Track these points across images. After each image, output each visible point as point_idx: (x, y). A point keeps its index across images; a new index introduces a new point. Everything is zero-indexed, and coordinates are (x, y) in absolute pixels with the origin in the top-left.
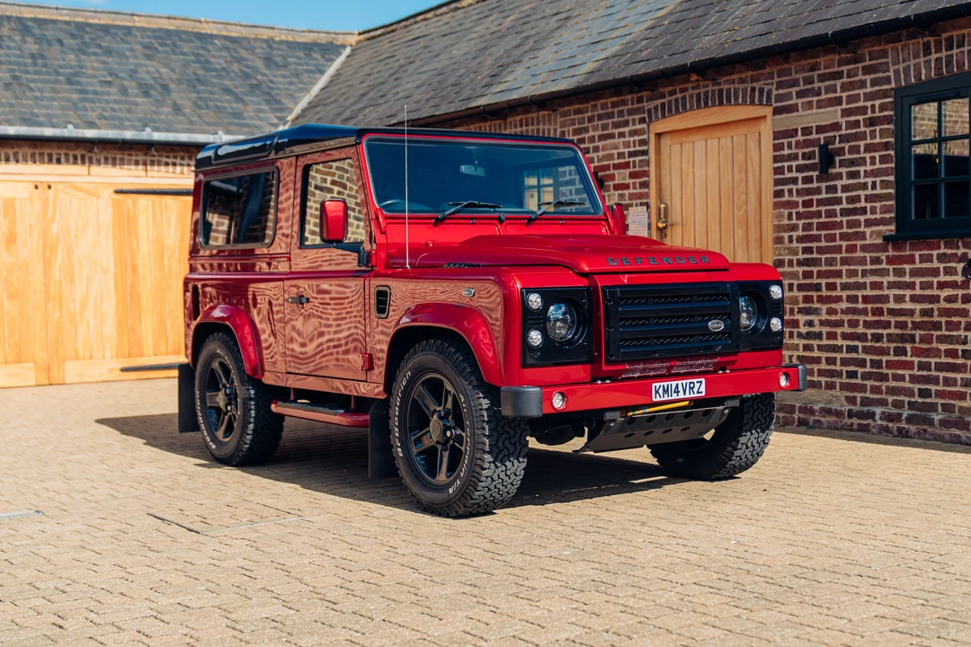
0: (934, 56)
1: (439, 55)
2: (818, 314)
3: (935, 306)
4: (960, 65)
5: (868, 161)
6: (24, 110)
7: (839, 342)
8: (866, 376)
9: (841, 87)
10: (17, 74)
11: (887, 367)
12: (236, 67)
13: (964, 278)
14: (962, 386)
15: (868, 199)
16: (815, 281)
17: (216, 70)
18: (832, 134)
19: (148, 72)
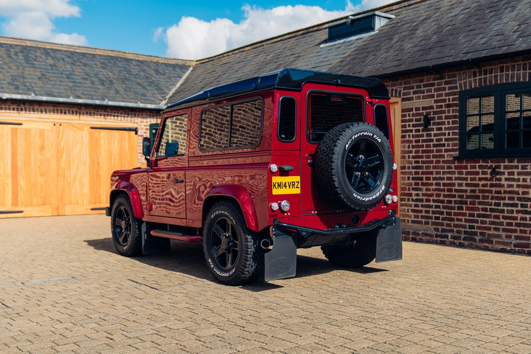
0: (478, 78)
1: (237, 71)
2: (421, 191)
3: (477, 188)
4: (491, 82)
5: (446, 123)
6: (47, 90)
7: (431, 203)
8: (444, 219)
9: (434, 90)
10: (44, 73)
11: (454, 215)
12: (142, 74)
13: (491, 176)
14: (489, 224)
15: (446, 140)
16: (420, 176)
17: (133, 75)
18: (429, 111)
19: (103, 75)
